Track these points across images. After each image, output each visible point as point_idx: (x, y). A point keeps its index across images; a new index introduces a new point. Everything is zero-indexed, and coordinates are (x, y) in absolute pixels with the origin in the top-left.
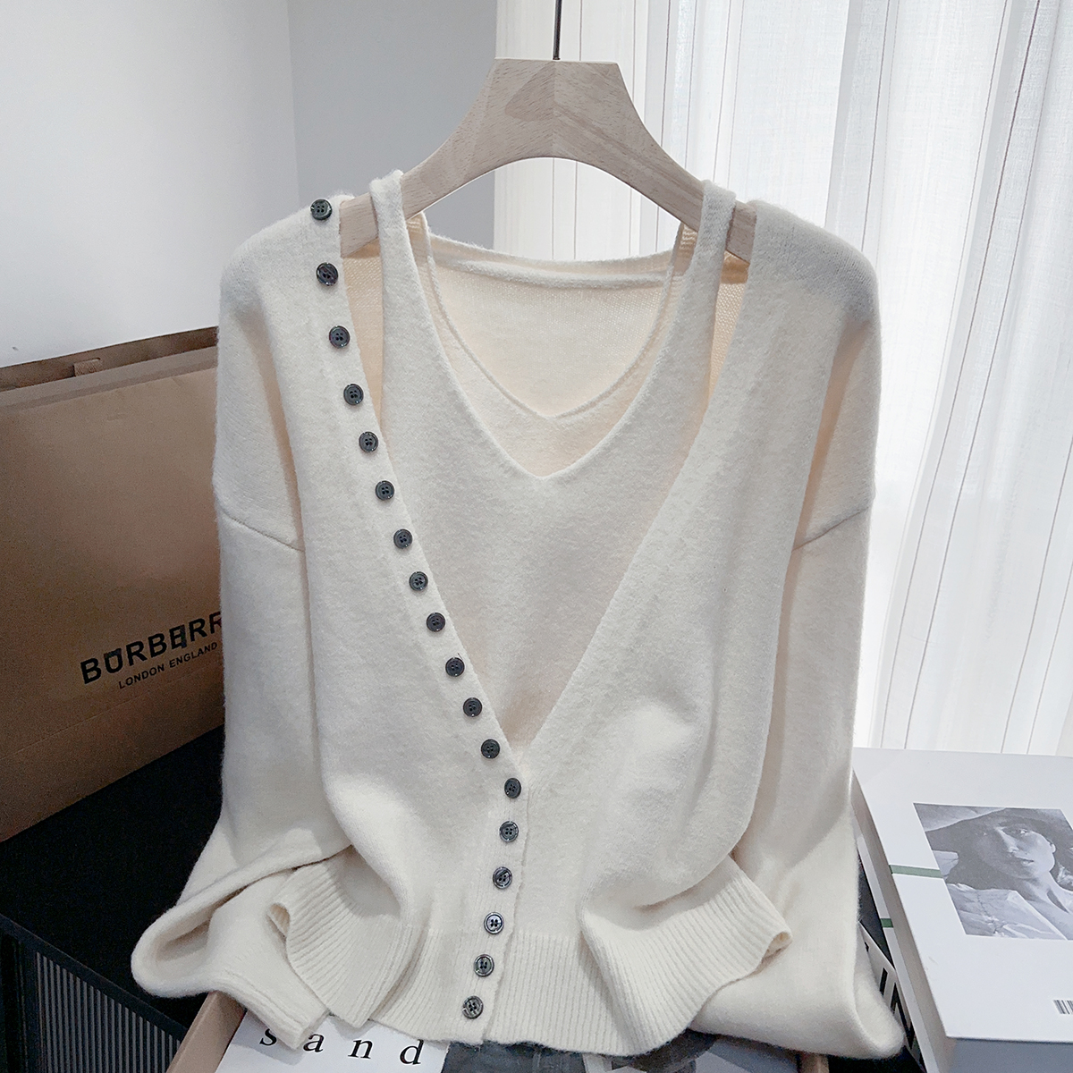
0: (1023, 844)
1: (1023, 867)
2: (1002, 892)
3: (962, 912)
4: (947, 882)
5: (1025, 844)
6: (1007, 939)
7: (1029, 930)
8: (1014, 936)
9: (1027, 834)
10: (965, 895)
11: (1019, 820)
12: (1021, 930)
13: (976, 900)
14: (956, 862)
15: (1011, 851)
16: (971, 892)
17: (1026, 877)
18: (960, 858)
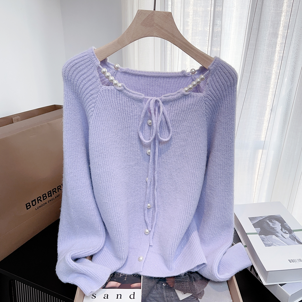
0: (273, 224)
1: (274, 229)
2: (271, 236)
3: (263, 242)
4: (259, 235)
5: (274, 224)
6: (274, 247)
7: (279, 244)
8: (276, 246)
9: (274, 221)
10: (264, 238)
11: (271, 218)
12: (277, 244)
13: (266, 238)
15: (271, 226)
16: (264, 237)
17: (276, 232)
18: (261, 229)
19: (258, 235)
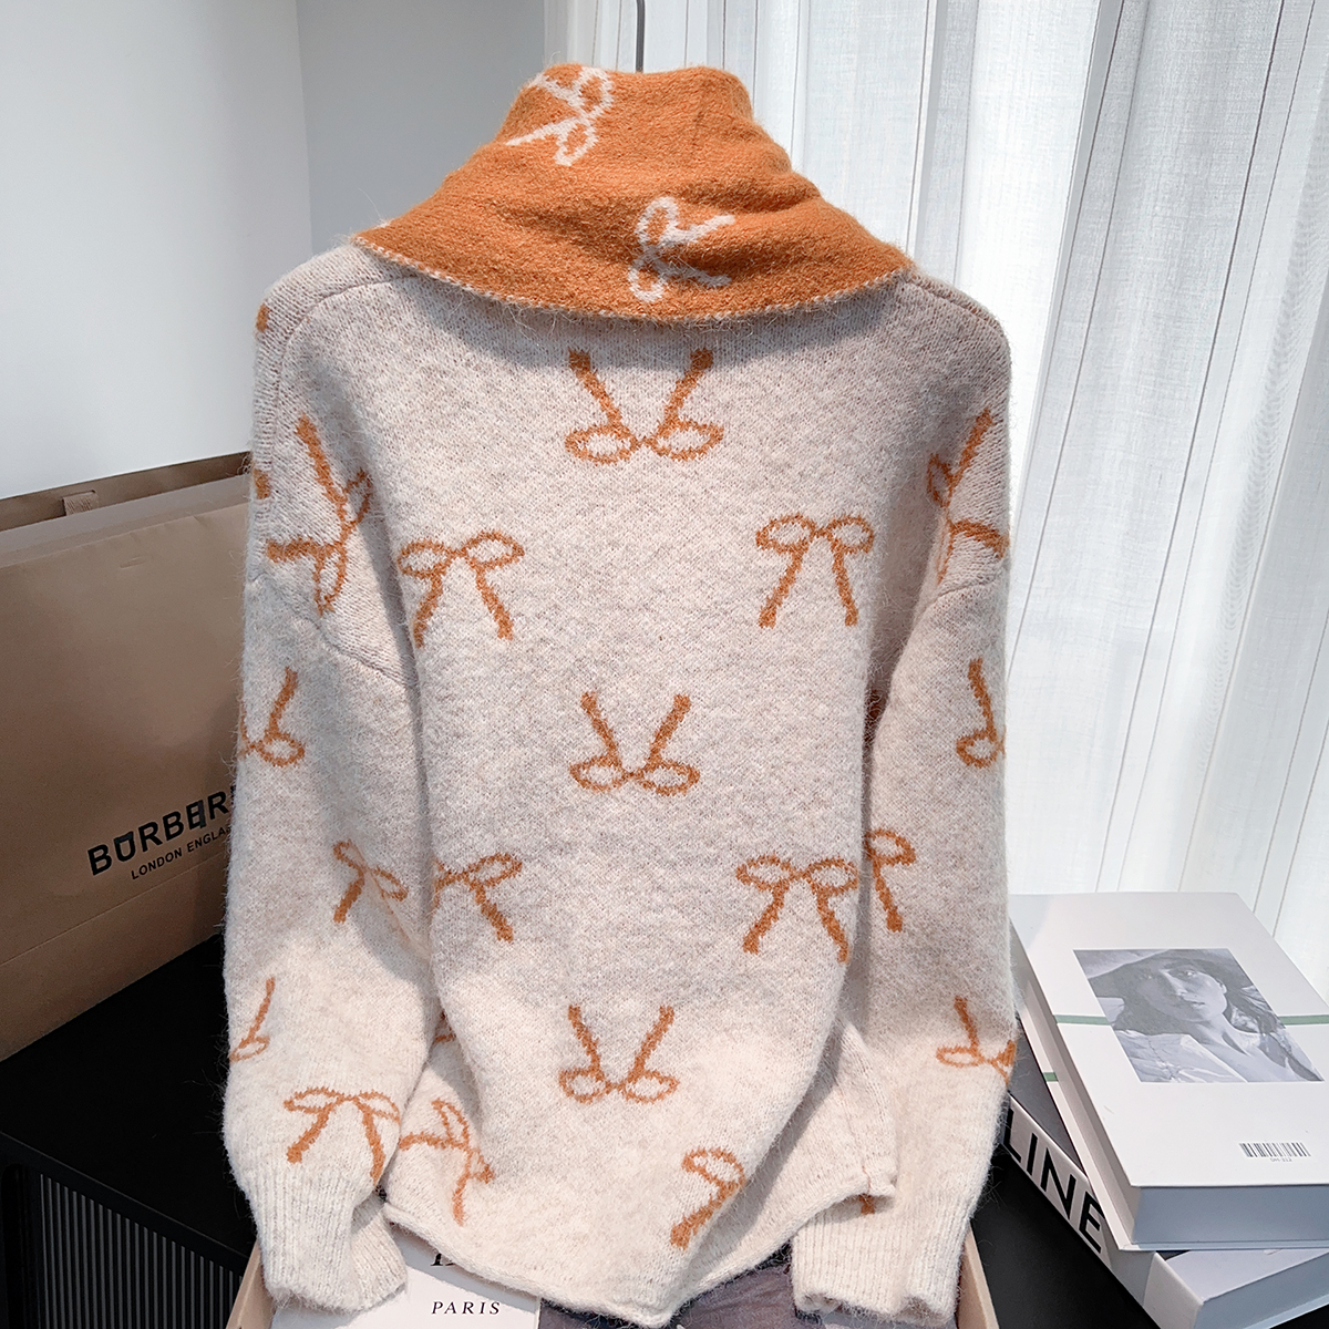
1: (1193, 1009)
2: (1175, 1036)
5: (1194, 985)
7: (1207, 1074)
14: (1122, 1008)
15: (1179, 993)
18: (1126, 1003)
19: (1110, 1027)
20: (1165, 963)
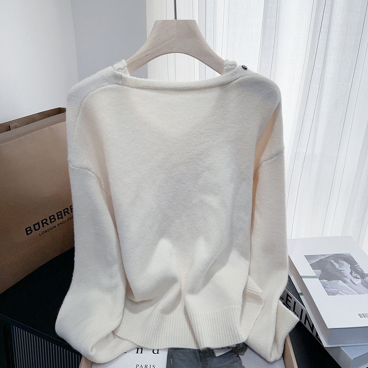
1: (341, 272)
2: (336, 281)
4: (319, 279)
6: (340, 296)
14: (321, 273)
17: (343, 276)
18: (322, 271)
20: (332, 258)
